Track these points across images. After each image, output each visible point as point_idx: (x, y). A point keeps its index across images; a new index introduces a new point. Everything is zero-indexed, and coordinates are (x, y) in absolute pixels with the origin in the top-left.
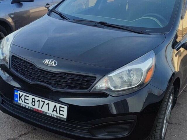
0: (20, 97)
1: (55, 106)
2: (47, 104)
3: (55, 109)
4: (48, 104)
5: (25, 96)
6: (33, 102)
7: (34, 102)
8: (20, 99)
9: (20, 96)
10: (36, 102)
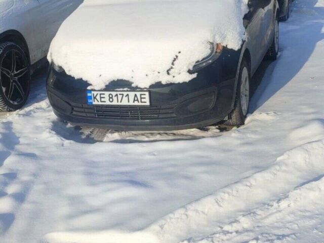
0: (95, 98)
1: (136, 95)
2: (126, 96)
3: (136, 99)
4: (128, 95)
5: (101, 94)
6: (110, 98)
7: (112, 98)
8: (95, 100)
9: (95, 96)
10: (114, 98)
